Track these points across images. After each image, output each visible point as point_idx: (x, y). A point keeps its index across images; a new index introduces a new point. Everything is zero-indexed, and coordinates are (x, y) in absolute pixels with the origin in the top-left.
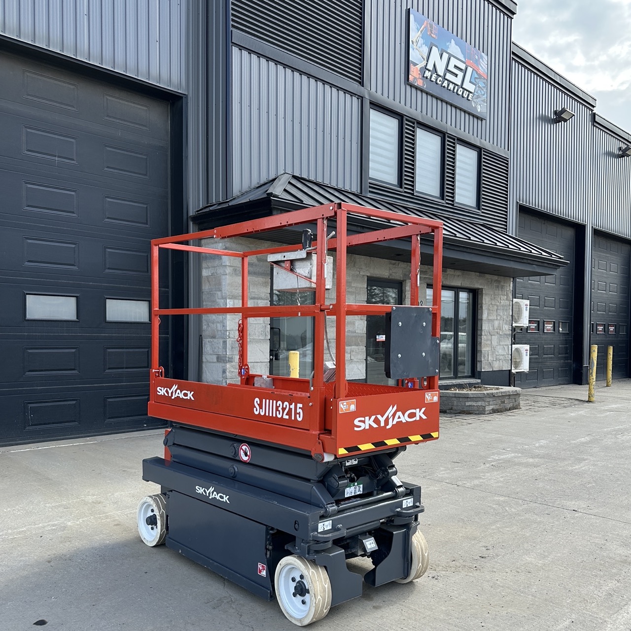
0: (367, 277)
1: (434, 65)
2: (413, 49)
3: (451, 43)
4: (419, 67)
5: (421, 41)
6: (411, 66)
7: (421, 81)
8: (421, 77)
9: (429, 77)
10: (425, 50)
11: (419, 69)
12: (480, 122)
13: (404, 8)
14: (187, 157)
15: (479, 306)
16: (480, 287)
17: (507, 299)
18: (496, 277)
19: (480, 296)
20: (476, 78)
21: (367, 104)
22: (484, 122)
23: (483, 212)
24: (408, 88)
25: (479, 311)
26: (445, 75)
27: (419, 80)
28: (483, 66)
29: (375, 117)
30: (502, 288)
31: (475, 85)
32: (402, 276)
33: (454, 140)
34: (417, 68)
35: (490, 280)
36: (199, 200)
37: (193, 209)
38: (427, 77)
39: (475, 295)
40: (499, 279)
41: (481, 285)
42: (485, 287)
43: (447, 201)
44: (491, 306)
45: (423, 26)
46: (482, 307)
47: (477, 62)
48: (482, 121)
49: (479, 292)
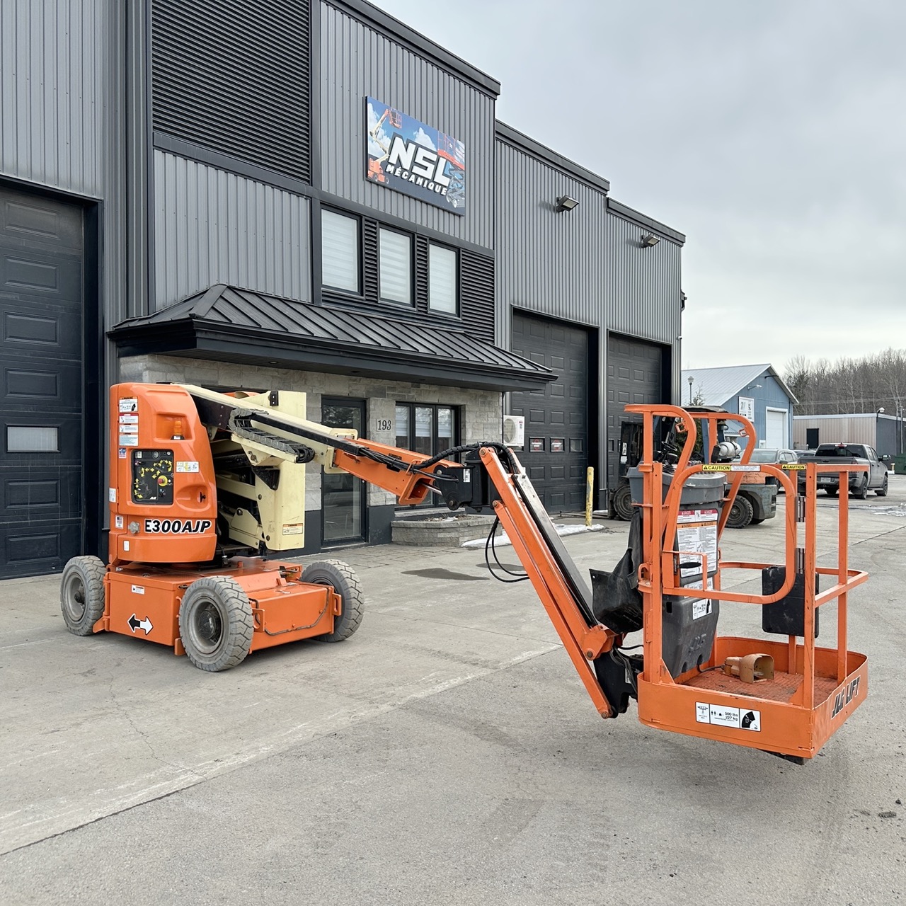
0: (322, 395)
1: (398, 157)
2: (372, 142)
3: (418, 131)
4: (379, 161)
5: (382, 132)
6: (371, 161)
7: (383, 177)
8: (382, 172)
9: (392, 172)
10: (388, 141)
11: (380, 163)
12: (457, 218)
13: (361, 96)
14: (103, 268)
15: (462, 424)
16: (462, 403)
17: (495, 417)
18: (481, 392)
19: (462, 414)
20: (450, 170)
21: (317, 204)
22: (462, 218)
23: (464, 320)
24: (367, 183)
25: (463, 431)
26: (412, 168)
27: (380, 175)
28: (460, 156)
29: (328, 219)
30: (489, 404)
31: (450, 178)
32: (364, 393)
33: (426, 240)
34: (378, 162)
35: (474, 396)
36: (117, 314)
37: (110, 324)
38: (389, 172)
39: (458, 412)
40: (485, 394)
41: (463, 401)
42: (468, 403)
43: (420, 309)
44: (476, 424)
45: (384, 116)
46: (465, 426)
47: (452, 151)
48: (460, 216)
49: (462, 409)
